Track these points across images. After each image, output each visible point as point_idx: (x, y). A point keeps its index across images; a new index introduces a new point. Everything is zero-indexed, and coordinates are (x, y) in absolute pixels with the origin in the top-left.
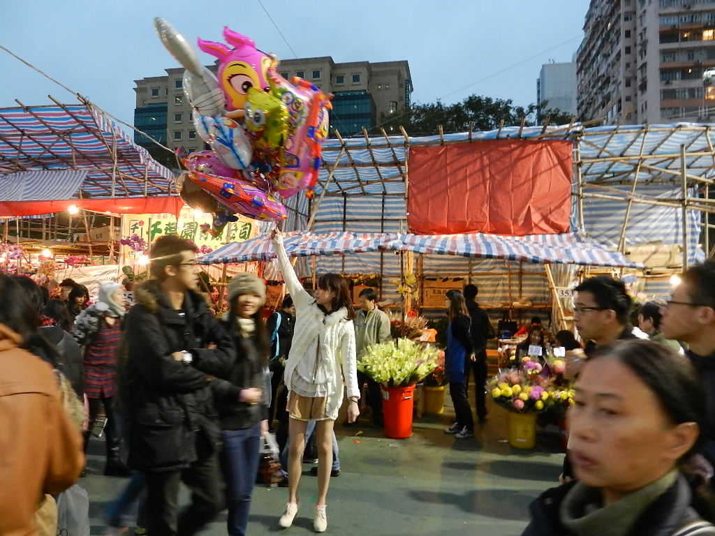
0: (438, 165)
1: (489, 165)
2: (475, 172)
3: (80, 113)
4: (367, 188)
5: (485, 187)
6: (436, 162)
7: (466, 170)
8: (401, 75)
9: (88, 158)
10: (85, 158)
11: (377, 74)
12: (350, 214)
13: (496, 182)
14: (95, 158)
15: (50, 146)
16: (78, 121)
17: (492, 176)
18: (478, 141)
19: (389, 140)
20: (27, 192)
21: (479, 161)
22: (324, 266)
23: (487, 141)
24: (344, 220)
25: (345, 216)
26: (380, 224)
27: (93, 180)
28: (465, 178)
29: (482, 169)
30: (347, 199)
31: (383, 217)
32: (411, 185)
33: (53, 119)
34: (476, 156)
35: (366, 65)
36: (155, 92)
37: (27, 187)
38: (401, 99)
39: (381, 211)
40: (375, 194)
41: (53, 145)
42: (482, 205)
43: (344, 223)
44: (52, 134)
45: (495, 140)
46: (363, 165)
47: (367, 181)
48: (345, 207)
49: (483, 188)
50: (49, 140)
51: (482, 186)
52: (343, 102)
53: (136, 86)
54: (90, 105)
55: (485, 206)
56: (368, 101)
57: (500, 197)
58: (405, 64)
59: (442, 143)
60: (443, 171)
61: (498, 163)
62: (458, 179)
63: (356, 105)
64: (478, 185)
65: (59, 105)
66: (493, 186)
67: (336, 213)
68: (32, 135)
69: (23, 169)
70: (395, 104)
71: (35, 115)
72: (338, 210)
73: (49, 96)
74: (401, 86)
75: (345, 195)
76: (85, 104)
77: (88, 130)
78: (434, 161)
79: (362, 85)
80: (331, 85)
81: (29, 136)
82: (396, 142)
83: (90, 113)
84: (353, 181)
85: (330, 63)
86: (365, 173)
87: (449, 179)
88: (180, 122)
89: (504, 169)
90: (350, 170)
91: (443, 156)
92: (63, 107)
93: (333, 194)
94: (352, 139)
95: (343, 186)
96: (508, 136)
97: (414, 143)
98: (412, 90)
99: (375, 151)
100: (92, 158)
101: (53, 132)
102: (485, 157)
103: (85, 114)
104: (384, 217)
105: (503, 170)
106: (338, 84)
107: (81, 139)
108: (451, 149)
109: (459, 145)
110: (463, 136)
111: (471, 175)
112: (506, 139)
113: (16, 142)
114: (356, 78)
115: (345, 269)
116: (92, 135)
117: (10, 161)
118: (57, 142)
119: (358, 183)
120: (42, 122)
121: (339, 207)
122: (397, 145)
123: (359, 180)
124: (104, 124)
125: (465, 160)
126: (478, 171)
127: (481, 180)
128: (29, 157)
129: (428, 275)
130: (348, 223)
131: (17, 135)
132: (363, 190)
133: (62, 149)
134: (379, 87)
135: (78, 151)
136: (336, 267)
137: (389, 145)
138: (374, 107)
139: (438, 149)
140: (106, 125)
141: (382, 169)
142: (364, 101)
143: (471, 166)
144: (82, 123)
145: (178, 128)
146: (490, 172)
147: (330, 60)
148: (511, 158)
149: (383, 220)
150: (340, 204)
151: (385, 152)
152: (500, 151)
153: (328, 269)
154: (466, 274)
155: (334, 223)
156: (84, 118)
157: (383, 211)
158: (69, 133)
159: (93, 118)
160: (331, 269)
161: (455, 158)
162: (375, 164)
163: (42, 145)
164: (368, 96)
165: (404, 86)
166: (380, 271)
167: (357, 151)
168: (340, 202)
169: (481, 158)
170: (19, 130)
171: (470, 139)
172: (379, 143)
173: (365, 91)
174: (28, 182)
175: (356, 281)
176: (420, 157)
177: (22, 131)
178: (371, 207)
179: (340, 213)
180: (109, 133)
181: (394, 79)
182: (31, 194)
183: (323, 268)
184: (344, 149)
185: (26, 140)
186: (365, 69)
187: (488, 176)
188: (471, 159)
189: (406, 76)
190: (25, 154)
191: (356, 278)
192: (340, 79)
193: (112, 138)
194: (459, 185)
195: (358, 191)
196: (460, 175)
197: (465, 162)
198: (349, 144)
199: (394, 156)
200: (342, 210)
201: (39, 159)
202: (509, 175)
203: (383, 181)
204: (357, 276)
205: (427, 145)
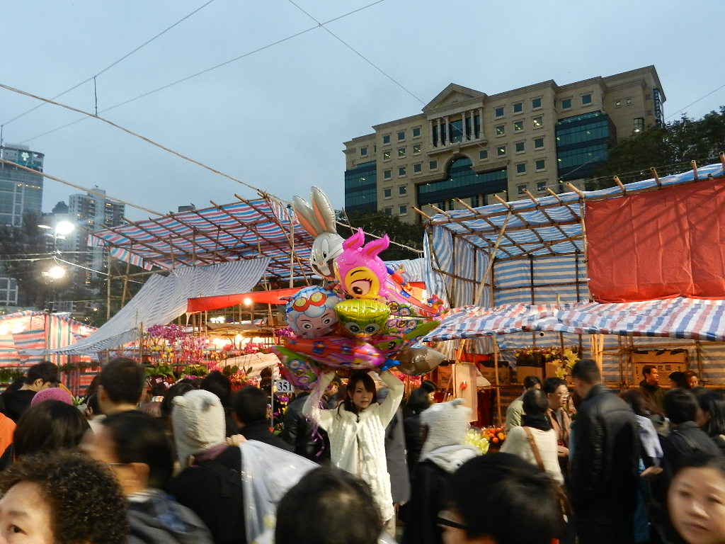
0: (621, 220)
1: (687, 213)
2: (669, 224)
3: (262, 206)
4: (554, 248)
5: (685, 242)
6: (618, 217)
7: (657, 223)
8: (646, 85)
9: (273, 244)
10: (270, 244)
11: (613, 89)
12: (539, 278)
13: (698, 233)
14: (280, 243)
15: (242, 237)
16: (261, 213)
17: (692, 227)
18: (670, 187)
19: (560, 198)
20: (222, 282)
21: (673, 210)
22: (512, 339)
23: (681, 186)
24: (532, 286)
25: (532, 282)
26: (575, 288)
27: (281, 263)
28: (656, 232)
29: (678, 219)
30: (534, 262)
31: (577, 279)
32: (590, 246)
33: (242, 214)
34: (669, 204)
35: (600, 81)
36: (364, 151)
37: (222, 278)
38: (649, 113)
39: (574, 273)
40: (566, 254)
41: (243, 236)
42: (682, 262)
43: (532, 290)
44: (242, 226)
45: (692, 182)
46: (540, 225)
47: (552, 242)
48: (532, 271)
49: (682, 243)
50: (239, 232)
51: (680, 240)
52: (573, 130)
53: (345, 148)
54: (268, 198)
55: (686, 264)
56: (605, 123)
57: (705, 251)
58: (651, 70)
59: (625, 194)
60: (628, 226)
61: (699, 210)
62: (647, 234)
63: (588, 130)
64: (674, 239)
65: (244, 201)
66: (694, 239)
67: (522, 278)
68: (227, 229)
69: (224, 260)
70: (640, 120)
71: (227, 212)
72: (524, 274)
73: (235, 195)
74: (647, 97)
75: (531, 257)
76: (264, 198)
77: (270, 220)
78: (615, 216)
79: (596, 105)
80: (556, 111)
81: (224, 230)
82: (569, 198)
83: (268, 205)
84: (535, 243)
85: (552, 88)
86: (547, 233)
87: (635, 234)
88: (389, 179)
89: (708, 216)
90: (528, 232)
91: (627, 209)
92: (248, 202)
93: (519, 257)
94: (518, 202)
95: (527, 248)
96: (710, 176)
97: (591, 198)
98: (664, 99)
99: (548, 211)
100: (278, 243)
101: (243, 225)
102: (681, 205)
103: (265, 206)
104: (580, 280)
105: (705, 219)
106: (565, 109)
107: (266, 228)
108: (635, 199)
109: (646, 193)
110: (649, 184)
111: (663, 228)
112: (707, 179)
113: (215, 236)
114: (587, 99)
115: (537, 342)
116: (274, 223)
117: (213, 253)
118: (246, 233)
119: (542, 245)
120: (233, 217)
121: (525, 271)
122: (572, 202)
123: (542, 241)
124: (282, 213)
125: (655, 210)
126: (673, 222)
127: (678, 233)
128: (226, 247)
129: (641, 347)
130: (537, 289)
131: (215, 231)
132: (550, 250)
133: (251, 238)
134: (618, 104)
135: (265, 239)
136: (526, 340)
137: (561, 203)
138: (613, 128)
139: (620, 201)
140: (284, 214)
141: (564, 227)
142: (599, 124)
143: (664, 217)
144: (264, 214)
145: (388, 185)
146: (689, 223)
147: (552, 84)
148: (716, 202)
149: (578, 283)
150: (526, 268)
151: (559, 211)
152: (700, 195)
153: (516, 343)
154: (692, 344)
155: (521, 290)
156: (265, 210)
157: (577, 272)
158: (255, 224)
159: (271, 209)
160: (520, 343)
161: (642, 210)
162: (552, 223)
163: (235, 237)
164: (604, 117)
165: (652, 96)
166: (578, 343)
167: (527, 213)
168: (527, 265)
169: (676, 206)
170: (216, 226)
171: (660, 185)
172: (550, 202)
173: (600, 111)
174: (223, 273)
175: (547, 356)
176: (599, 213)
177: (219, 227)
178: (563, 269)
179: (527, 278)
180: (286, 221)
181: (639, 91)
182: (224, 284)
183: (511, 342)
184: (510, 213)
185: (222, 234)
186: (598, 86)
187: (686, 226)
188: (663, 208)
189: (653, 85)
190: (223, 245)
191: (548, 353)
192: (567, 103)
193: (290, 224)
194: (649, 241)
195: (545, 251)
196: (650, 228)
197: (656, 213)
198: (515, 207)
199: (572, 213)
200: (529, 274)
201: (234, 249)
202: (714, 222)
203: (571, 239)
204: (549, 350)
205: (606, 198)
